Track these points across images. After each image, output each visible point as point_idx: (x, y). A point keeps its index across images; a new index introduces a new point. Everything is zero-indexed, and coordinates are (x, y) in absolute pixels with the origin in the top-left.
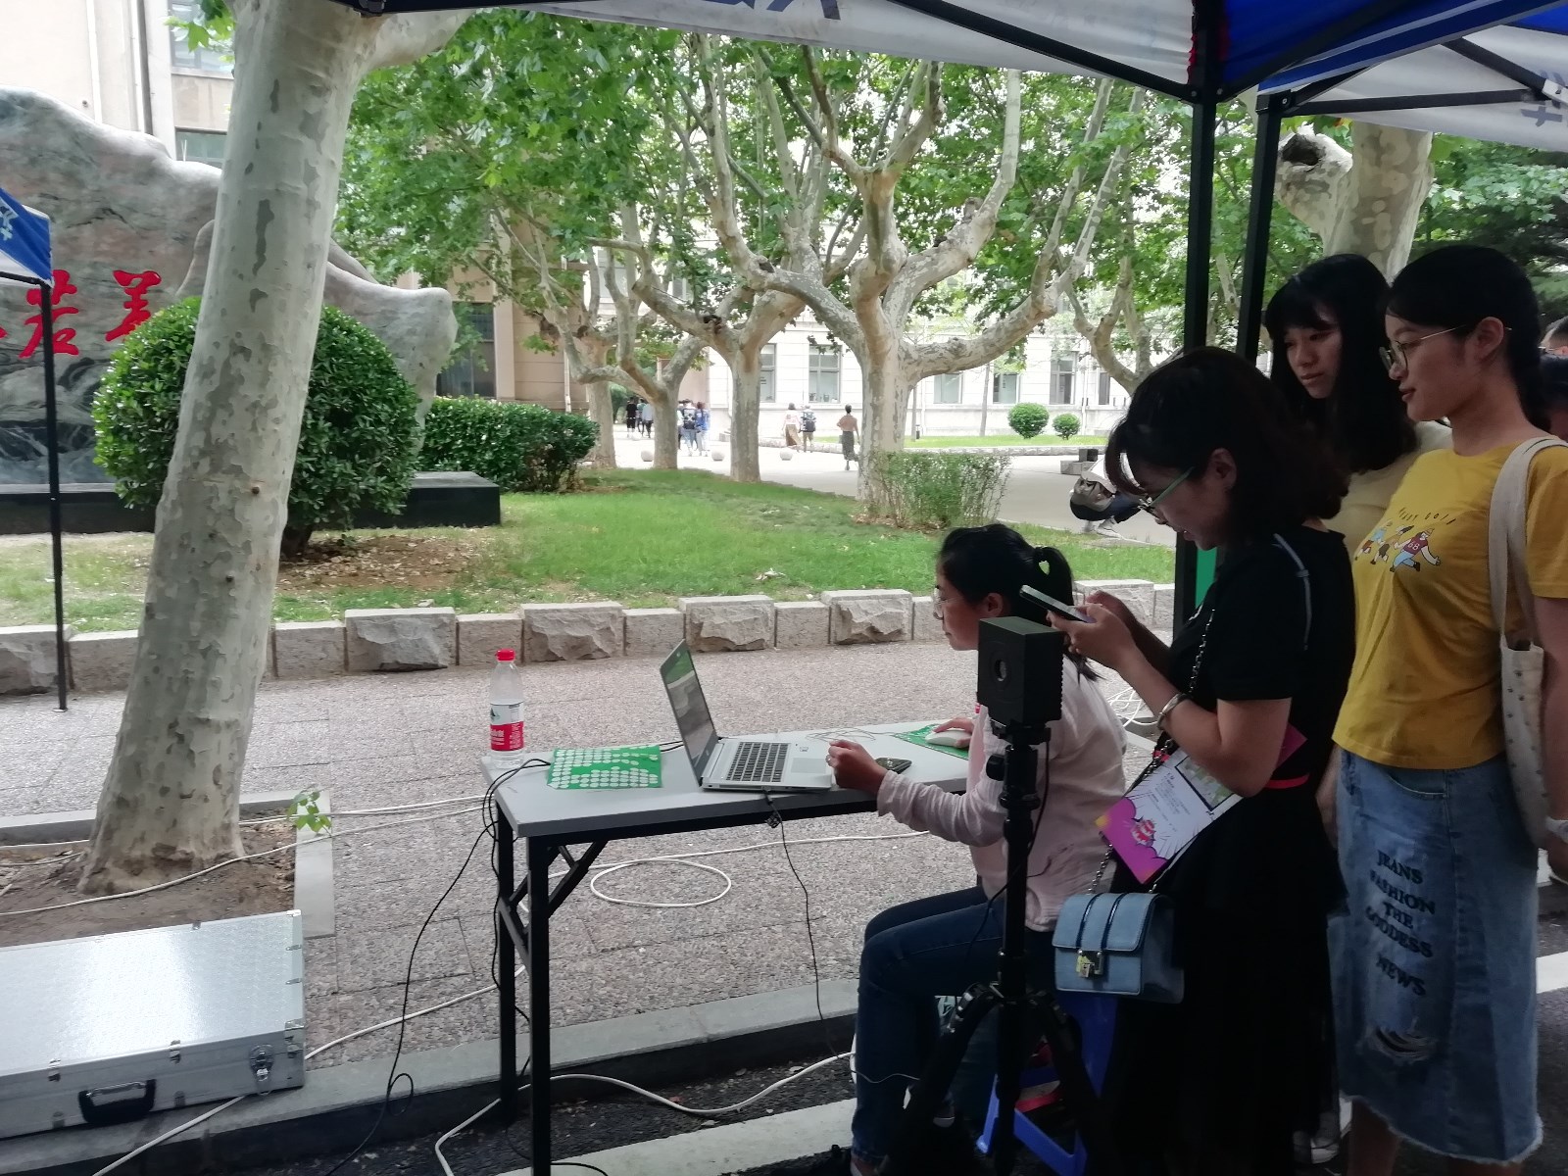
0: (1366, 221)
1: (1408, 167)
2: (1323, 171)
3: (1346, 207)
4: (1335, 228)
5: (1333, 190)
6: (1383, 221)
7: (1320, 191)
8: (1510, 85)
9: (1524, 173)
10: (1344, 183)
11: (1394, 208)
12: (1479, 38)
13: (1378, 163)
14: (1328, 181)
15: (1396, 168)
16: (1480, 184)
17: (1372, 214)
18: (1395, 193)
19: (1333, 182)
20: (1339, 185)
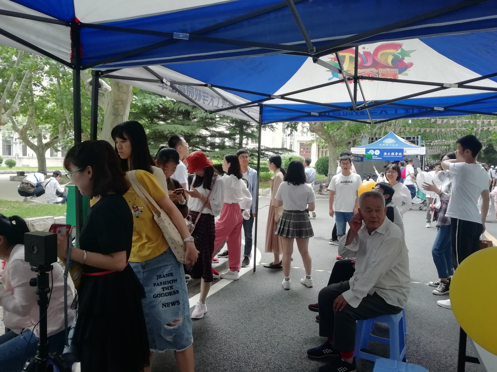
0: (116, 106)
1: (127, 93)
2: (102, 90)
3: (110, 102)
4: (107, 107)
5: (106, 96)
6: (121, 107)
7: (102, 96)
8: (156, 78)
9: (151, 97)
10: (109, 95)
11: (124, 104)
12: (151, 67)
13: (119, 91)
14: (104, 93)
15: (124, 93)
16: (140, 99)
17: (118, 105)
18: (124, 100)
19: (106, 94)
20: (108, 95)
